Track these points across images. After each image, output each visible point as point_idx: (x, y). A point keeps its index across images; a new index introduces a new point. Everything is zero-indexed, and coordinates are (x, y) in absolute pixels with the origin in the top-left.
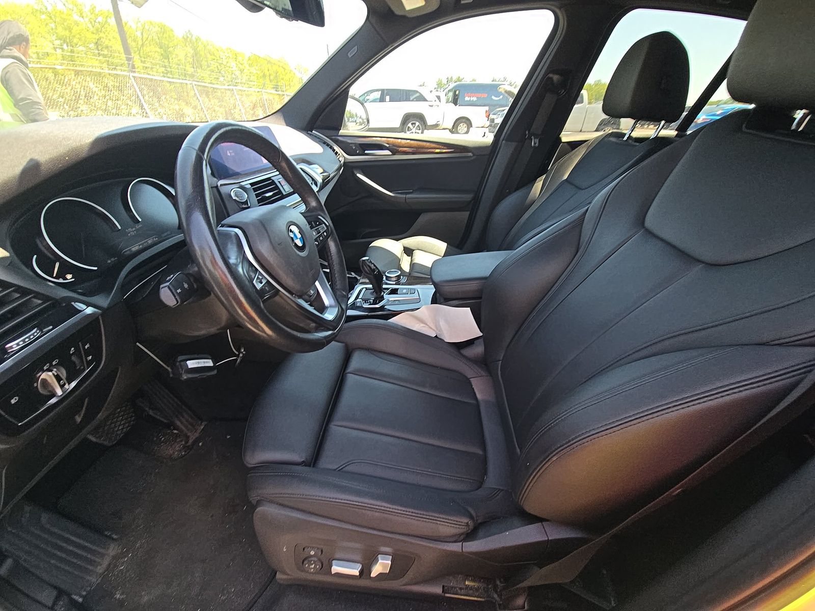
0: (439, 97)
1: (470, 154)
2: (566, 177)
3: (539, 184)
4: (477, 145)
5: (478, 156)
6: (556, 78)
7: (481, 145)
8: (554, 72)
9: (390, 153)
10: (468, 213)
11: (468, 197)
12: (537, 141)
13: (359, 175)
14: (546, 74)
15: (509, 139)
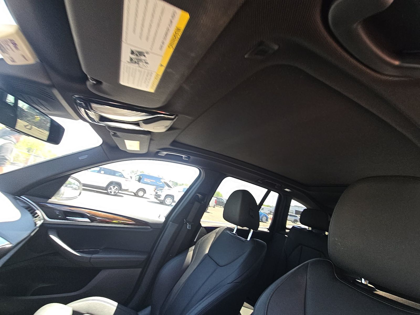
0: (131, 177)
1: (149, 227)
2: (207, 252)
3: (190, 253)
4: (154, 222)
5: (153, 229)
6: (200, 196)
7: (157, 222)
8: (199, 193)
9: (89, 221)
10: (140, 269)
11: (143, 257)
12: (190, 226)
13: (52, 237)
14: (196, 193)
15: (174, 221)
